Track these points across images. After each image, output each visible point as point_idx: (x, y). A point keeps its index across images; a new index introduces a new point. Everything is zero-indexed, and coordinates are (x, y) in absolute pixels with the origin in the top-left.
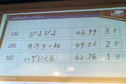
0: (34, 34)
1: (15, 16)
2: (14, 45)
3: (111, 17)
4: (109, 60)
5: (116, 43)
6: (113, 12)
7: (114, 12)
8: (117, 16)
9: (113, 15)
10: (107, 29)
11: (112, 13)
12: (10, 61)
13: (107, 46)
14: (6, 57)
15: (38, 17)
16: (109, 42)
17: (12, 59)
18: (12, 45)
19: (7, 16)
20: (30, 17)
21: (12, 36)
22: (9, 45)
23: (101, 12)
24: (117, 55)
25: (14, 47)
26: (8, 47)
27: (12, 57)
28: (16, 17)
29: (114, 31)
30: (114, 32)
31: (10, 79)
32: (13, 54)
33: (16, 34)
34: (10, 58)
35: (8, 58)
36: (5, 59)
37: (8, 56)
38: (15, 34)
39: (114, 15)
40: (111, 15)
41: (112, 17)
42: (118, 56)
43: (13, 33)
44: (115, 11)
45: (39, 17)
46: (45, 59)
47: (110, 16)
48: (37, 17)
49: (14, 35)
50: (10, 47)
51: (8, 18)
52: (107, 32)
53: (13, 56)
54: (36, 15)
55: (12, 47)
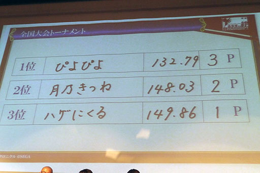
0: (63, 66)
1: (27, 29)
2: (27, 89)
3: (222, 30)
4: (218, 117)
5: (233, 83)
6: (227, 22)
7: (229, 21)
8: (234, 29)
9: (227, 26)
10: (214, 56)
11: (224, 23)
12: (19, 121)
13: (215, 90)
14: (10, 113)
15: (75, 31)
16: (217, 82)
17: (21, 117)
18: (22, 90)
19: (11, 29)
20: (58, 32)
21: (22, 70)
22: (15, 89)
23: (202, 20)
24: (235, 107)
25: (27, 92)
26: (14, 94)
27: (22, 113)
28: (30, 33)
29: (229, 59)
30: (229, 61)
31: (18, 157)
32: (25, 108)
33: (30, 66)
34: (18, 115)
35: (14, 115)
36: (8, 117)
37: (13, 112)
38: (27, 66)
39: (229, 26)
40: (222, 27)
41: (224, 31)
42: (238, 109)
43: (23, 64)
44: (231, 19)
45: (77, 32)
46: (88, 114)
47: (220, 28)
48: (72, 32)
49: (25, 68)
50: (18, 94)
51: (14, 33)
52: (214, 62)
53: (24, 111)
54: (69, 28)
55: (21, 94)
